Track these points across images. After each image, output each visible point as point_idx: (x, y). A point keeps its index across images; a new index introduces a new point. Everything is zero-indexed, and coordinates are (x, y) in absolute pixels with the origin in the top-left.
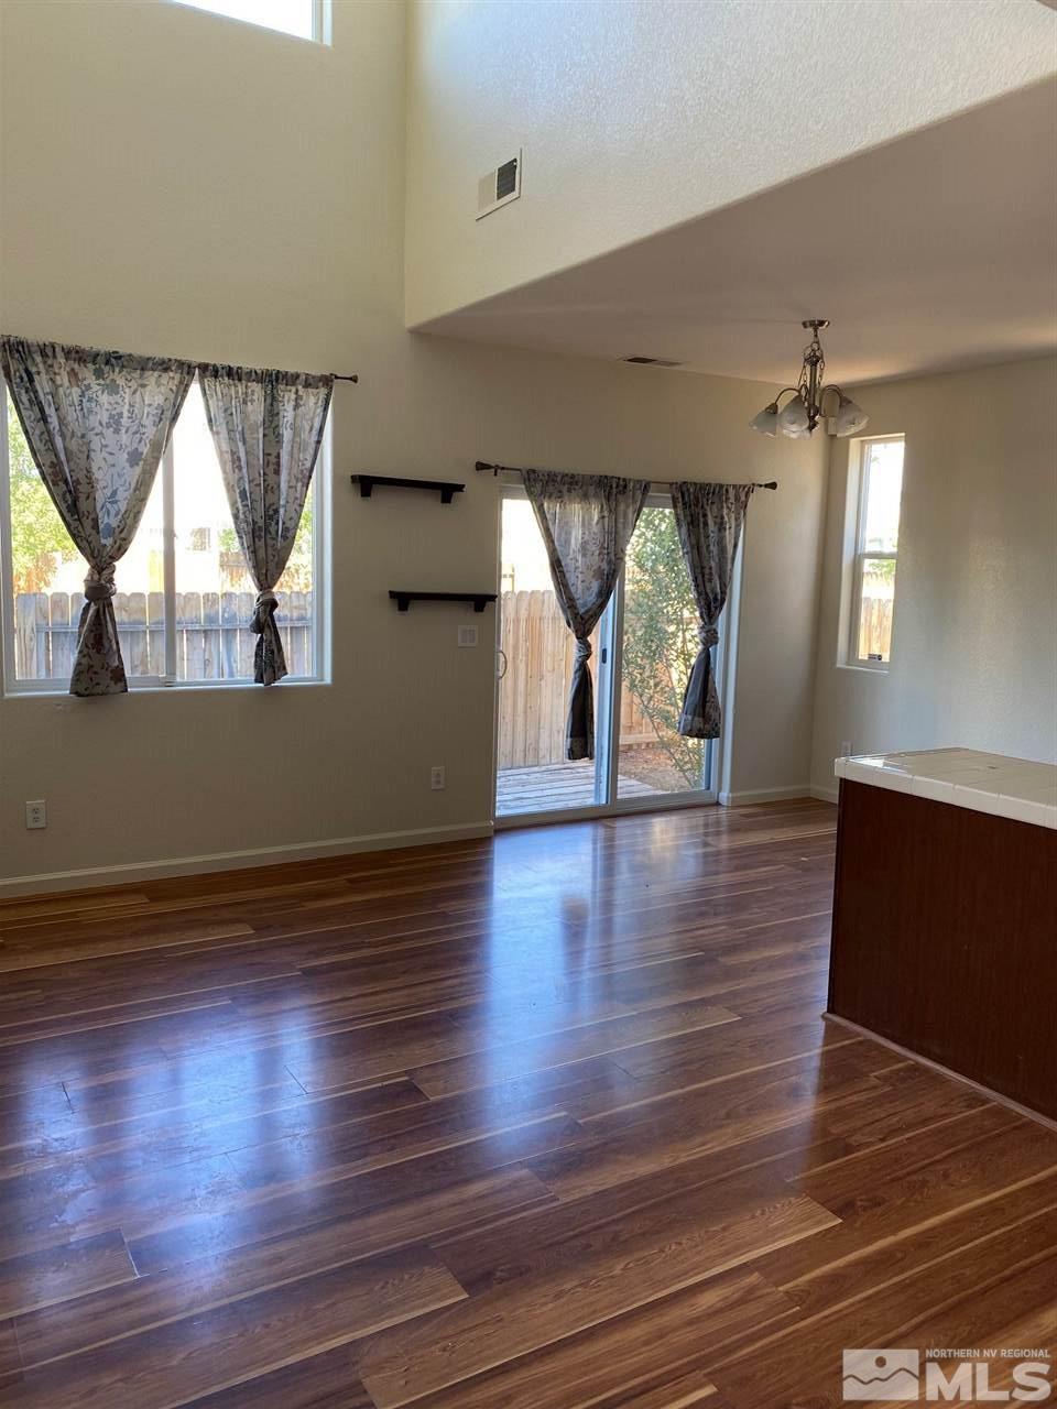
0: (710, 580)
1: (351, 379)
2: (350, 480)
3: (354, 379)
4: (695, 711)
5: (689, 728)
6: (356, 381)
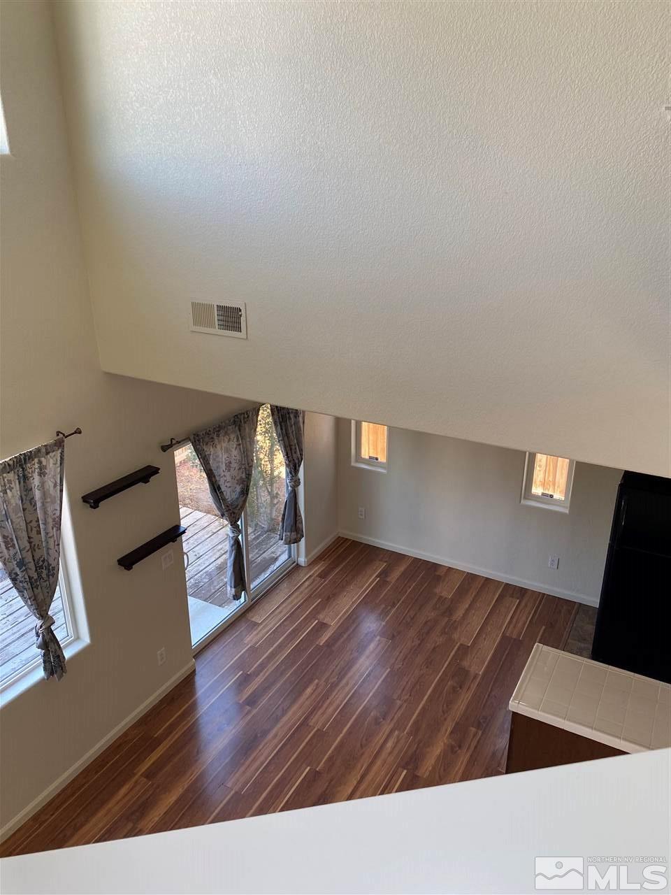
0: (295, 453)
1: (75, 432)
2: (81, 500)
3: (78, 432)
4: (291, 530)
5: (289, 540)
6: (80, 433)
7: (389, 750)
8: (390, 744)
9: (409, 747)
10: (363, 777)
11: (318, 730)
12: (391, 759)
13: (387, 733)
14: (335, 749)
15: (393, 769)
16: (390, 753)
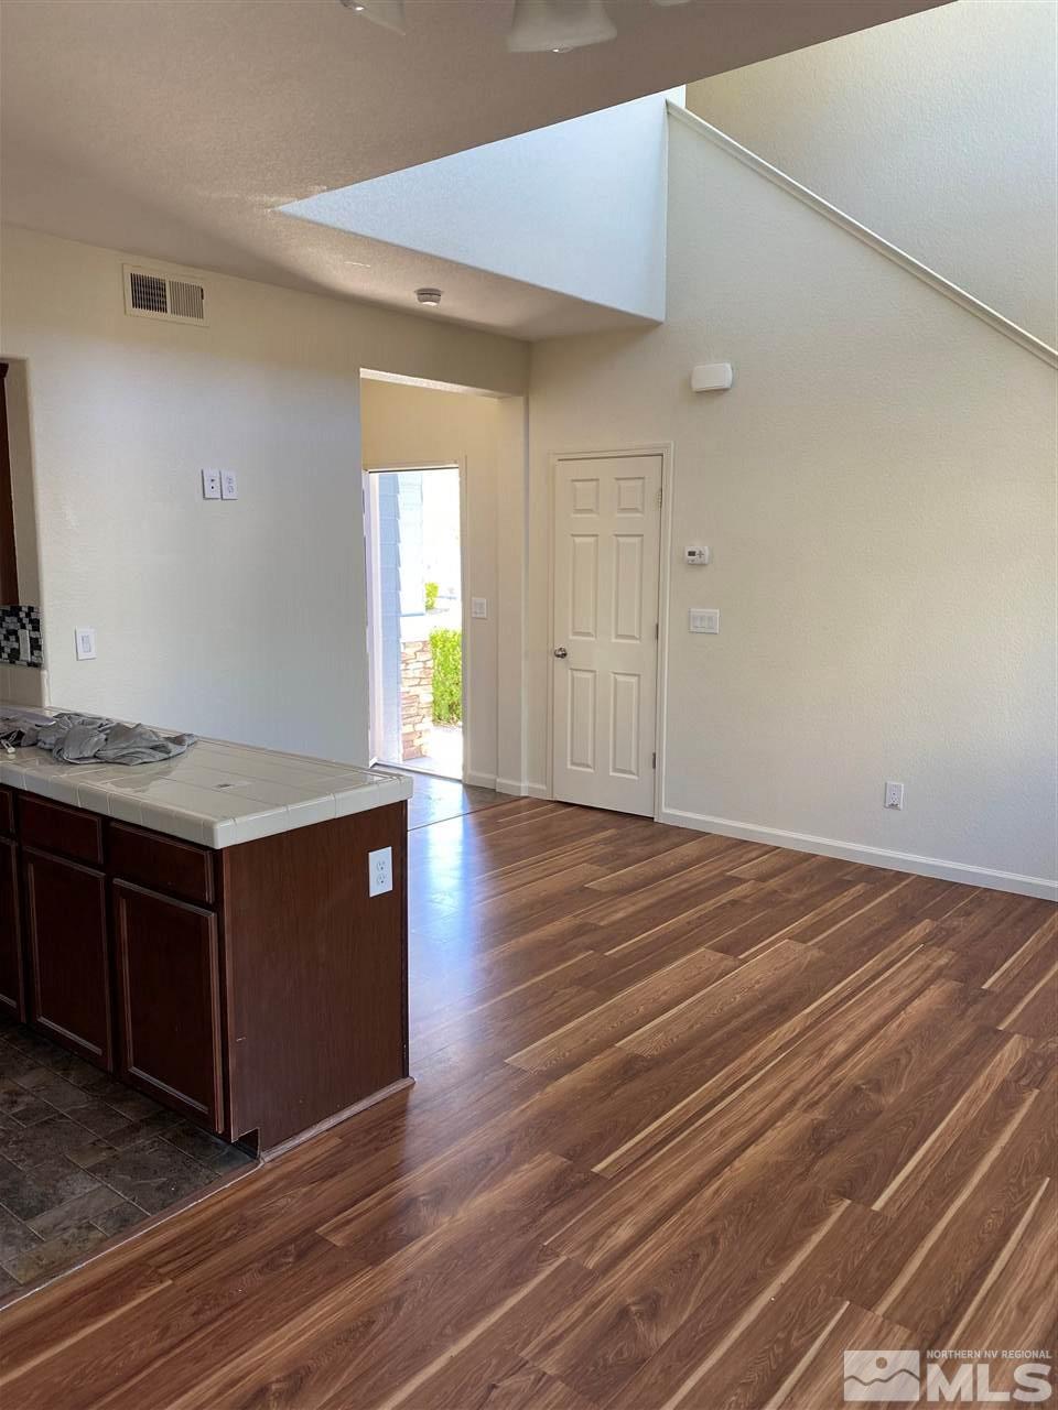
7: (630, 1219)
8: (623, 1233)
9: (563, 1220)
10: (714, 1172)
11: (870, 1305)
12: (630, 1198)
13: (626, 1265)
14: (801, 1243)
15: (629, 1177)
16: (630, 1210)
